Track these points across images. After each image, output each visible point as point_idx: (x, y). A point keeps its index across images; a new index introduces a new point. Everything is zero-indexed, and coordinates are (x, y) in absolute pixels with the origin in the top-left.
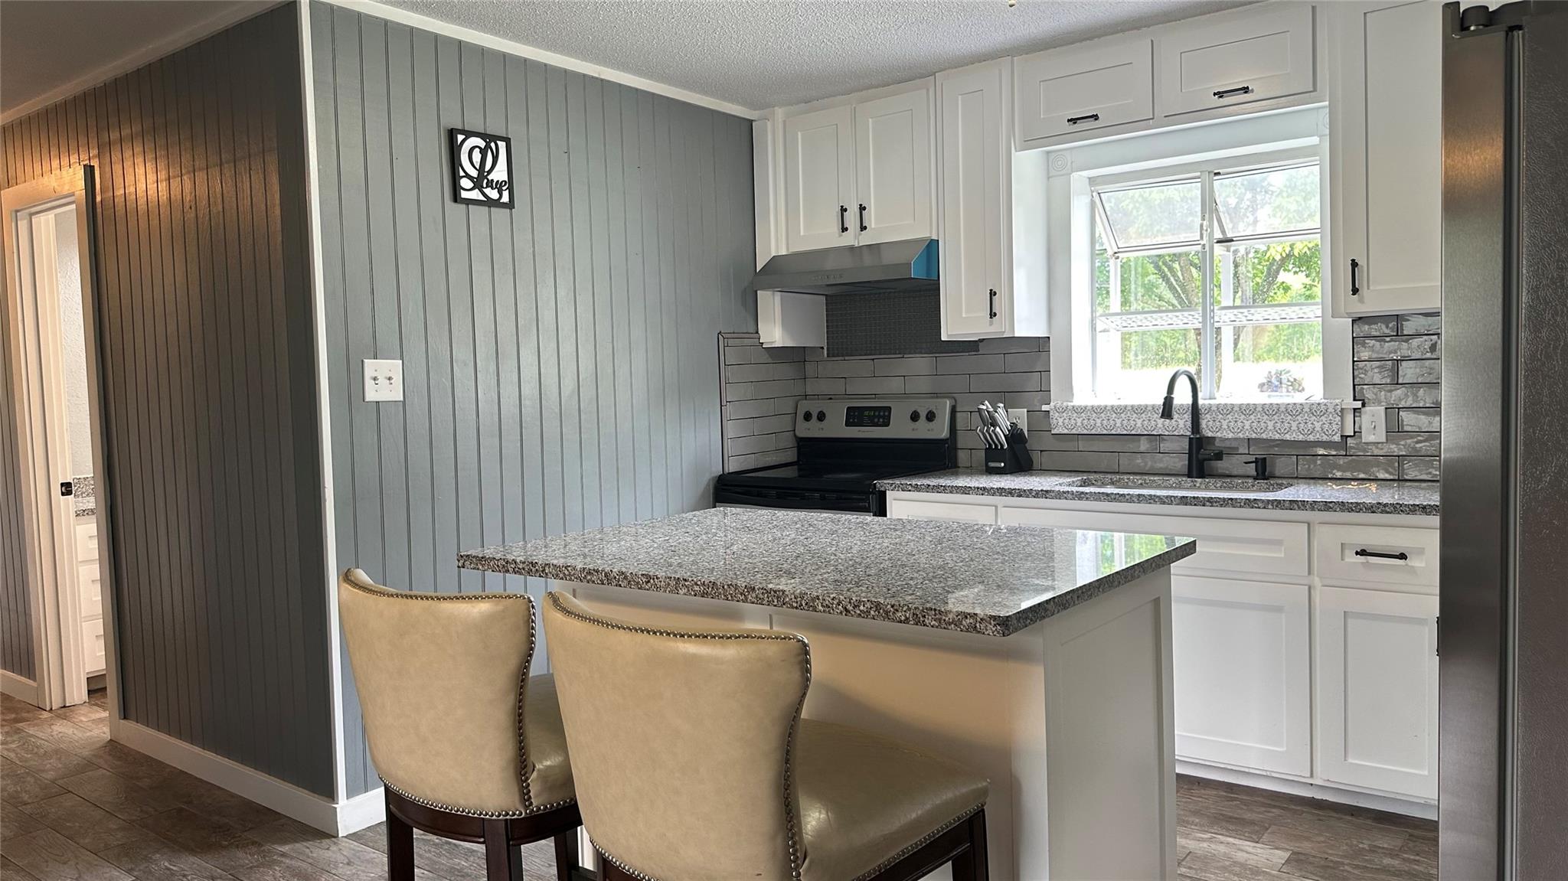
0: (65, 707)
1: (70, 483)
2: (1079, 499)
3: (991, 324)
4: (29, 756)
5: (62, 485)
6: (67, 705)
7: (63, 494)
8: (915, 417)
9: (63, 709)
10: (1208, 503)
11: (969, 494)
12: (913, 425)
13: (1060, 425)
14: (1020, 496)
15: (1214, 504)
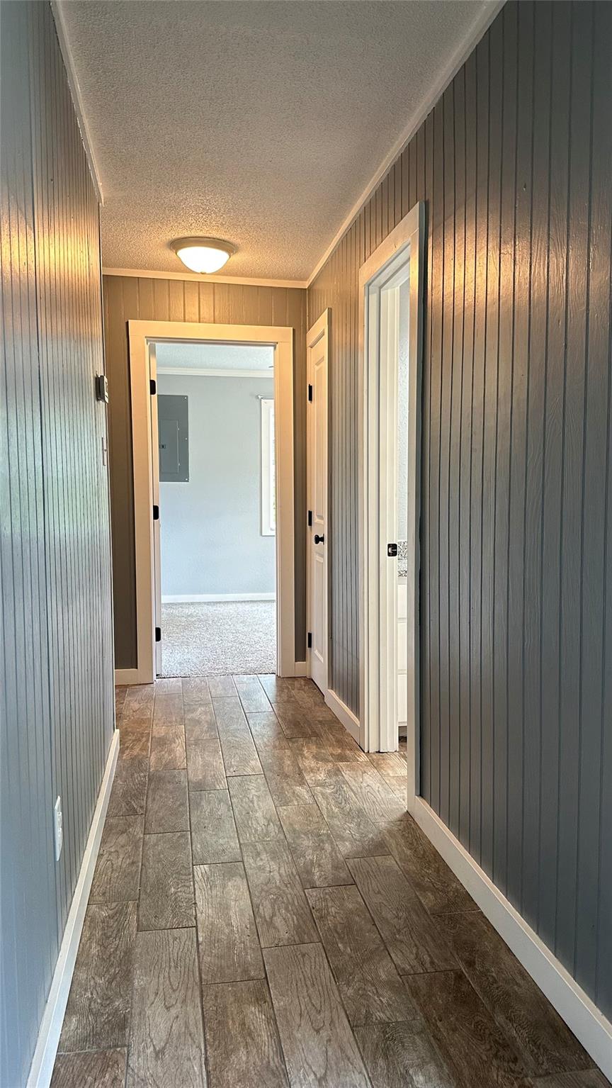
0: (379, 752)
1: (396, 545)
4: (337, 810)
5: (389, 546)
6: (381, 751)
7: (389, 555)
9: (377, 754)
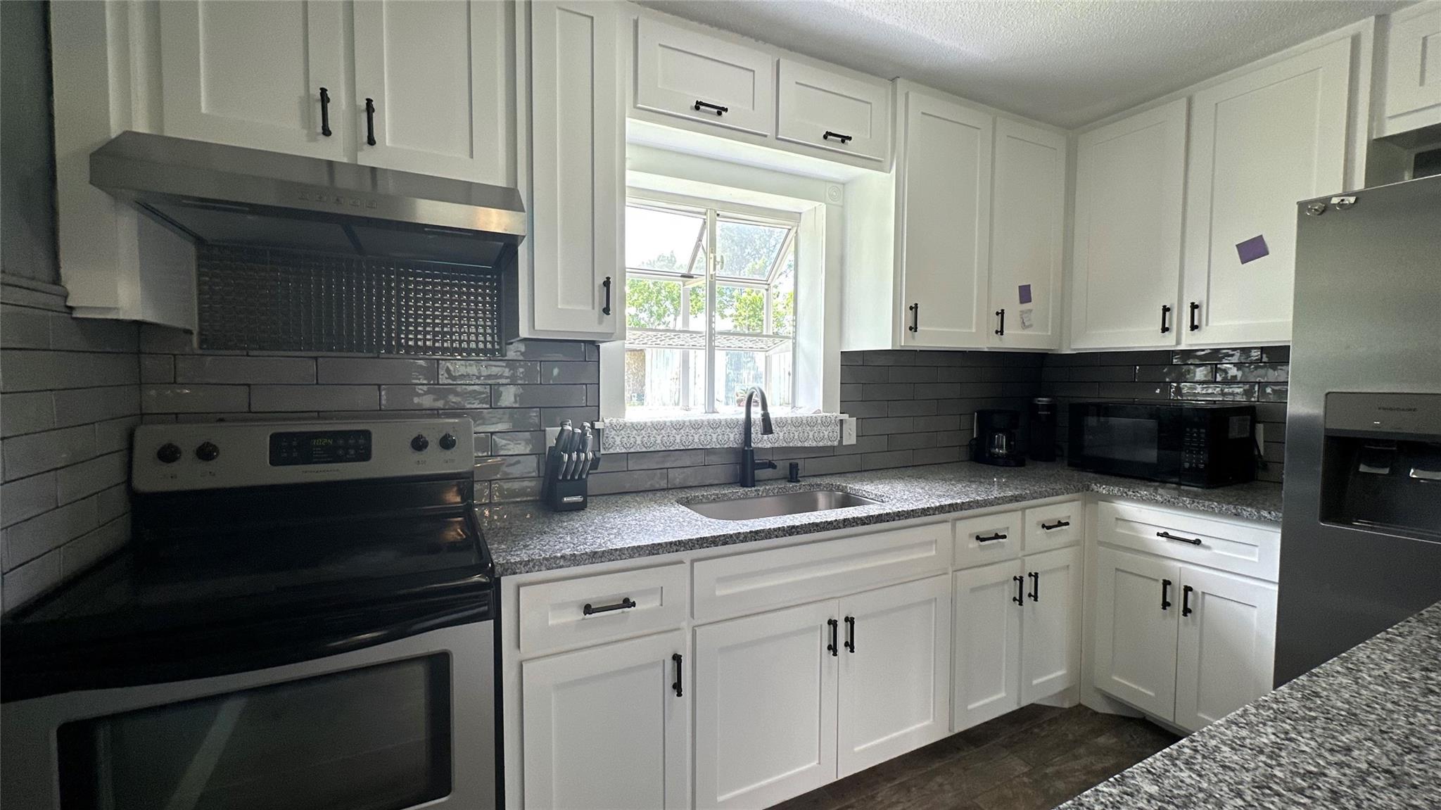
2: (790, 535)
3: (600, 322)
8: (419, 444)
10: (897, 518)
11: (658, 554)
12: (419, 456)
13: (616, 443)
14: (725, 543)
15: (901, 518)
